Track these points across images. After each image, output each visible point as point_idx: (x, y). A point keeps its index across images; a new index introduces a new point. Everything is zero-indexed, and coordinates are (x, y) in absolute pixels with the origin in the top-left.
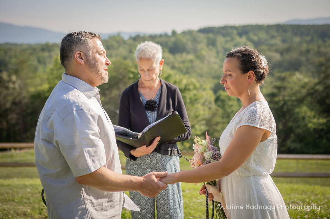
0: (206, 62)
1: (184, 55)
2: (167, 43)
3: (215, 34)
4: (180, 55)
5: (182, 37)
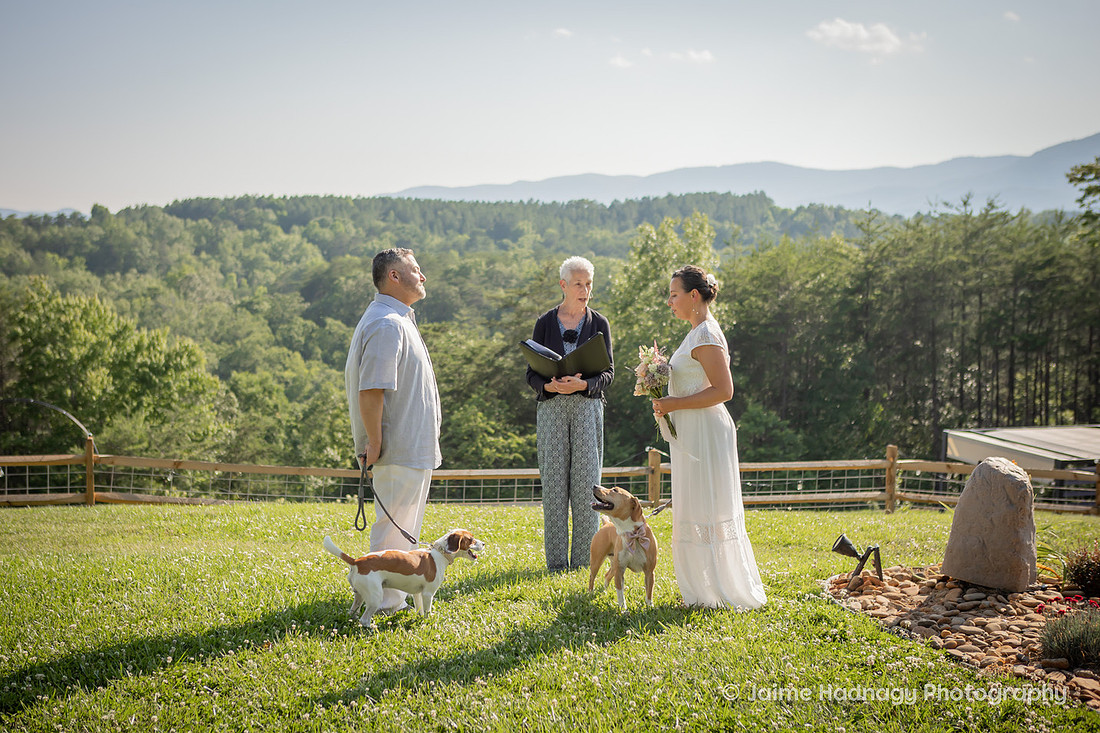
0: (193, 294)
1: (132, 275)
2: (80, 239)
3: (215, 218)
4: (118, 274)
5: (122, 225)
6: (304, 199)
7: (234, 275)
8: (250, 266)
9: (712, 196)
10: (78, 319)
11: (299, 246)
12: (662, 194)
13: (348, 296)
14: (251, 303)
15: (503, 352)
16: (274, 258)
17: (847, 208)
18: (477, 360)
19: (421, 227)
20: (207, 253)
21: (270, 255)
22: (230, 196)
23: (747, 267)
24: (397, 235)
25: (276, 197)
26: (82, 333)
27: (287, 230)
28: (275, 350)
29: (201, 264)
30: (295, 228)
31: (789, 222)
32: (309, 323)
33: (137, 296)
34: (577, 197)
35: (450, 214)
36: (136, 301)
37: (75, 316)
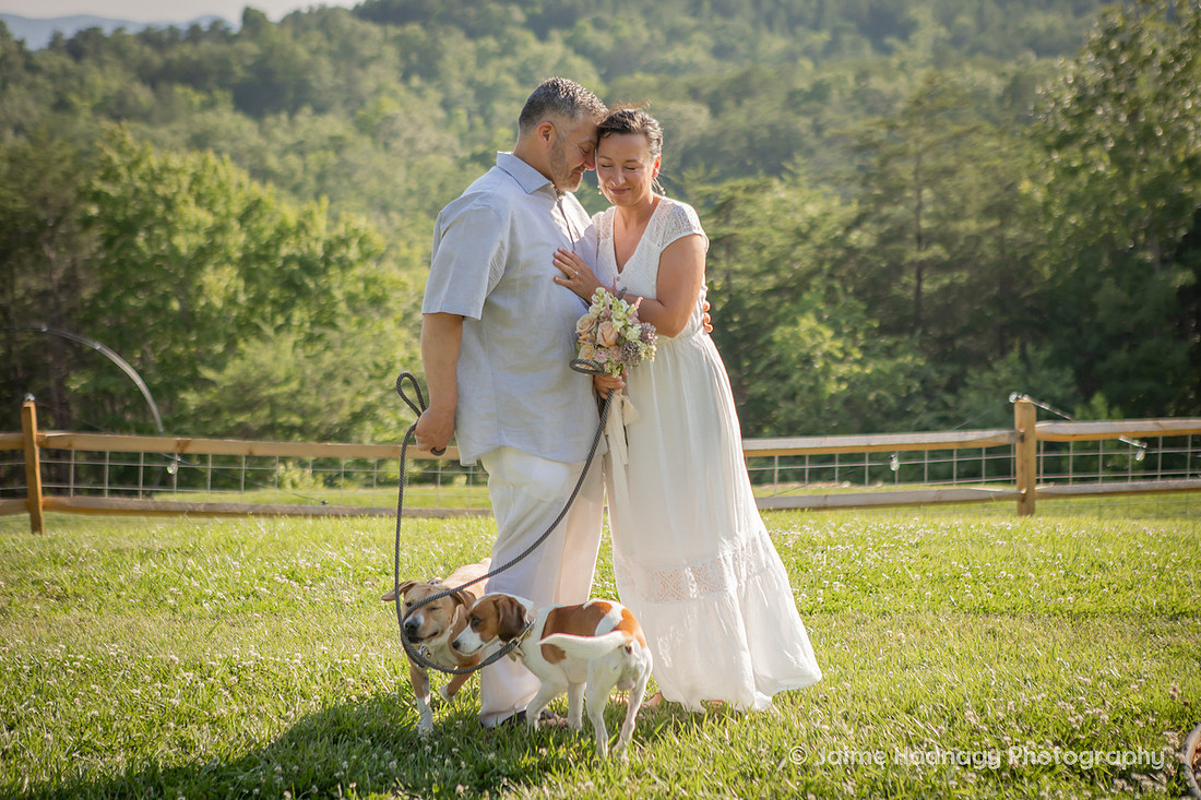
0: (397, 144)
1: (304, 117)
2: (224, 61)
3: (432, 22)
4: (284, 117)
5: (288, 39)
7: (462, 112)
8: (485, 95)
10: (185, 190)
15: (857, 223)
18: (818, 237)
19: (752, 24)
20: (421, 77)
26: (194, 213)
27: (542, 38)
29: (411, 96)
30: (555, 33)
33: (313, 150)
36: (312, 158)
37: (179, 187)
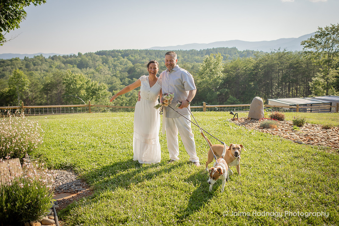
0: (102, 73)
1: (88, 69)
2: (75, 60)
3: (107, 55)
4: (85, 69)
5: (85, 57)
6: (127, 50)
7: (111, 68)
8: (115, 66)
9: (223, 48)
10: (78, 79)
11: (126, 61)
12: (212, 48)
13: (138, 73)
14: (115, 75)
16: (121, 64)
17: (255, 51)
19: (155, 56)
20: (105, 63)
21: (120, 63)
22: (110, 50)
23: (230, 65)
24: (149, 58)
25: (121, 50)
26: (79, 82)
27: (124, 58)
28: (122, 86)
29: (104, 66)
30: (125, 57)
31: (241, 54)
32: (129, 79)
33: (89, 74)
34: (191, 49)
35: (162, 53)
37: (77, 78)
